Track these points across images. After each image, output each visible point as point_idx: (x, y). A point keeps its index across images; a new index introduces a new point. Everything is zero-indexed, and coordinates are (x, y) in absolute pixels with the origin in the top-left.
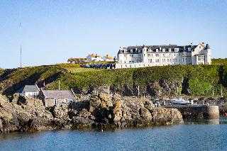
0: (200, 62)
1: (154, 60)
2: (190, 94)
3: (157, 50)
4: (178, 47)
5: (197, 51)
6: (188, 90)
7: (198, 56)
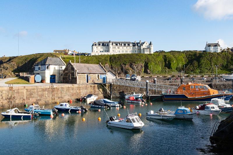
0: (147, 52)
1: (116, 51)
2: (149, 74)
3: (118, 44)
4: (132, 43)
5: (144, 46)
6: (148, 71)
7: (146, 49)
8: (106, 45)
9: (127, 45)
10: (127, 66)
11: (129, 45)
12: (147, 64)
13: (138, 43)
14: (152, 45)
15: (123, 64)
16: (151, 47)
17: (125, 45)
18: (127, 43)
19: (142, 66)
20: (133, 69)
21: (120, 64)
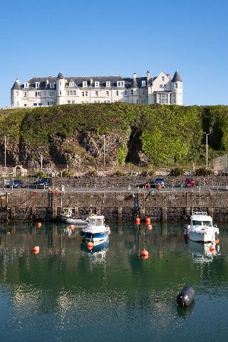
3: (85, 84)
6: (141, 155)
7: (160, 93)
8: (48, 86)
9: (108, 84)
10: (70, 142)
11: (114, 85)
12: (140, 133)
13: (139, 80)
14: (179, 83)
15: (58, 134)
16: (177, 87)
17: (103, 85)
18: (108, 79)
19: (117, 141)
20: (87, 149)
21: (49, 136)
